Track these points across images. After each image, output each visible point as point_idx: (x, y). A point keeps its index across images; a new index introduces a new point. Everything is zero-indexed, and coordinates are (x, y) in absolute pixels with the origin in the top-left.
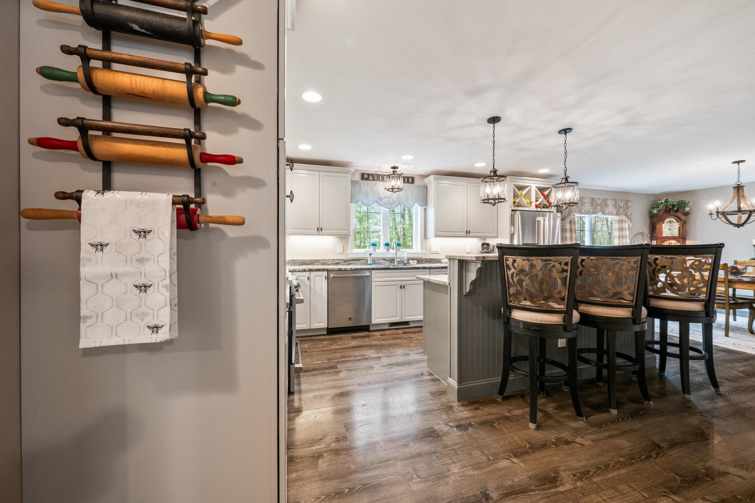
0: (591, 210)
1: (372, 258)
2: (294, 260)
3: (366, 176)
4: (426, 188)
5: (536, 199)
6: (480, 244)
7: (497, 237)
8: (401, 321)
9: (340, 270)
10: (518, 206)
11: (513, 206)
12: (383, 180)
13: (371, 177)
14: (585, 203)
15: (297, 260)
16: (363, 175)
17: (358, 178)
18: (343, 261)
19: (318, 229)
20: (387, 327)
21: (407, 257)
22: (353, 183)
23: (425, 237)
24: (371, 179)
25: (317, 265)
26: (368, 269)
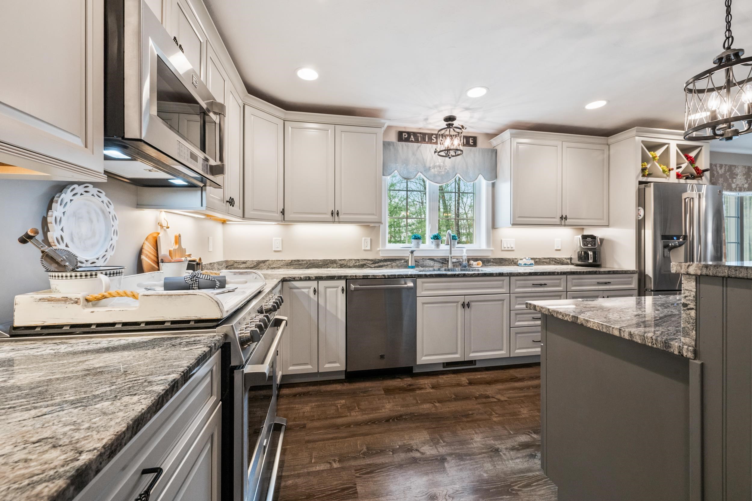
0: (746, 186)
1: (415, 257)
2: (298, 261)
3: (405, 135)
4: (494, 152)
5: (677, 165)
6: (580, 237)
7: (608, 226)
8: (463, 360)
9: (365, 277)
10: (649, 175)
11: (641, 175)
12: (430, 141)
13: (412, 137)
14: (737, 175)
15: (303, 261)
16: (400, 134)
17: (393, 137)
18: (372, 262)
19: (332, 214)
20: (441, 369)
21: (467, 256)
22: (386, 145)
23: (493, 225)
24: (413, 140)
25: (333, 268)
26: (411, 276)
